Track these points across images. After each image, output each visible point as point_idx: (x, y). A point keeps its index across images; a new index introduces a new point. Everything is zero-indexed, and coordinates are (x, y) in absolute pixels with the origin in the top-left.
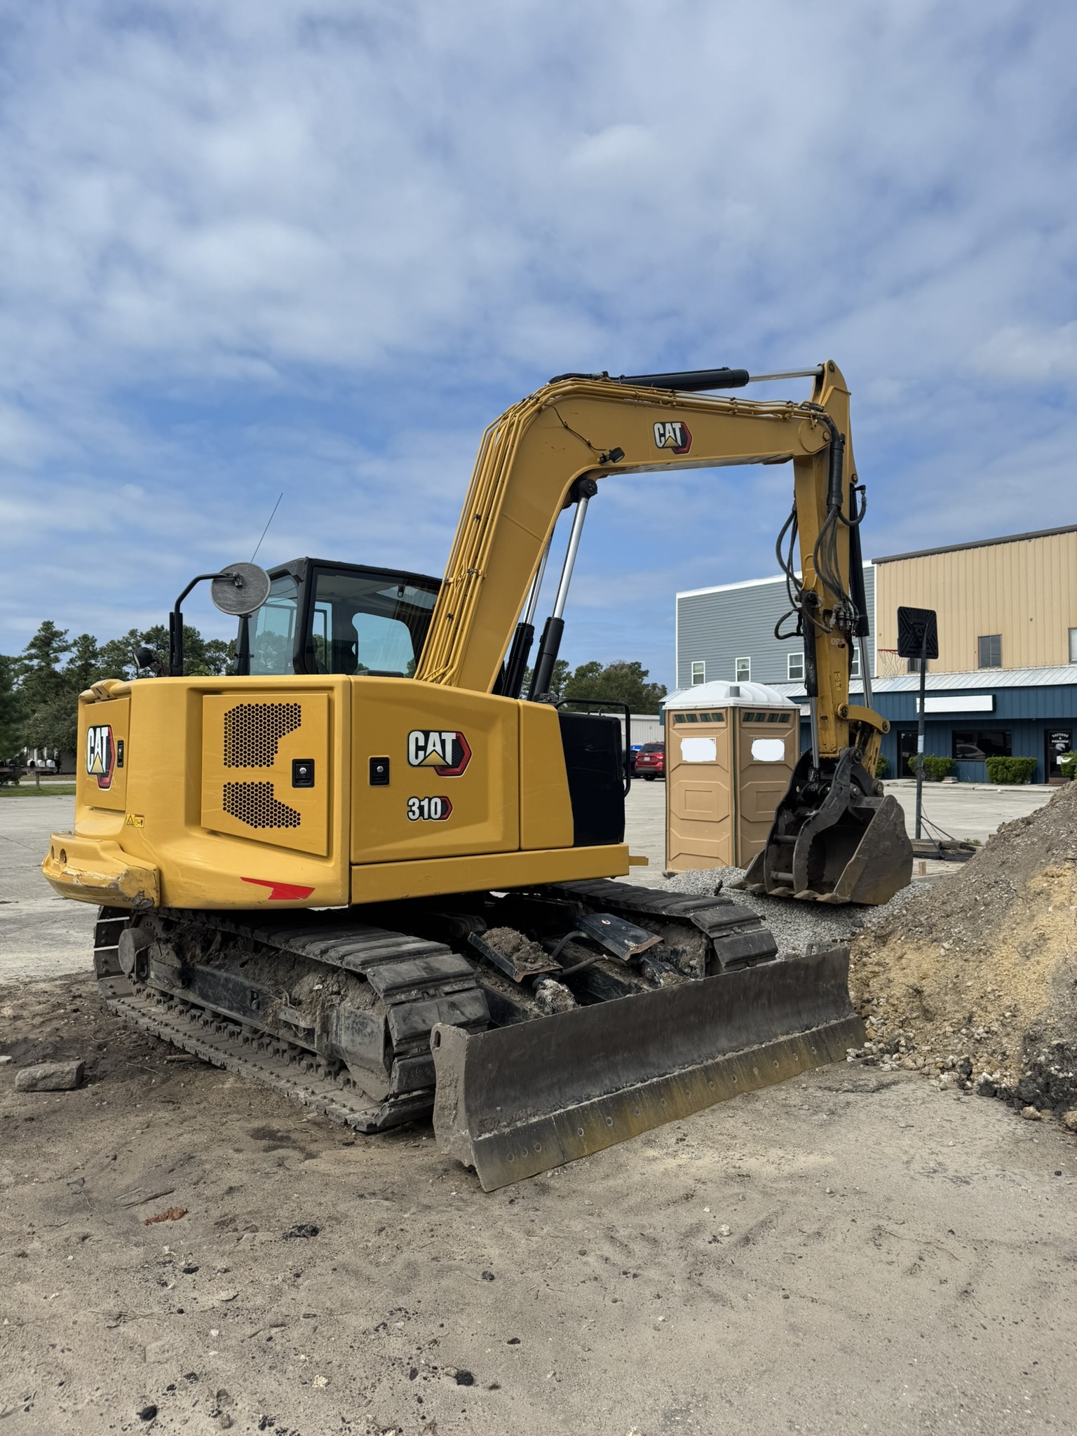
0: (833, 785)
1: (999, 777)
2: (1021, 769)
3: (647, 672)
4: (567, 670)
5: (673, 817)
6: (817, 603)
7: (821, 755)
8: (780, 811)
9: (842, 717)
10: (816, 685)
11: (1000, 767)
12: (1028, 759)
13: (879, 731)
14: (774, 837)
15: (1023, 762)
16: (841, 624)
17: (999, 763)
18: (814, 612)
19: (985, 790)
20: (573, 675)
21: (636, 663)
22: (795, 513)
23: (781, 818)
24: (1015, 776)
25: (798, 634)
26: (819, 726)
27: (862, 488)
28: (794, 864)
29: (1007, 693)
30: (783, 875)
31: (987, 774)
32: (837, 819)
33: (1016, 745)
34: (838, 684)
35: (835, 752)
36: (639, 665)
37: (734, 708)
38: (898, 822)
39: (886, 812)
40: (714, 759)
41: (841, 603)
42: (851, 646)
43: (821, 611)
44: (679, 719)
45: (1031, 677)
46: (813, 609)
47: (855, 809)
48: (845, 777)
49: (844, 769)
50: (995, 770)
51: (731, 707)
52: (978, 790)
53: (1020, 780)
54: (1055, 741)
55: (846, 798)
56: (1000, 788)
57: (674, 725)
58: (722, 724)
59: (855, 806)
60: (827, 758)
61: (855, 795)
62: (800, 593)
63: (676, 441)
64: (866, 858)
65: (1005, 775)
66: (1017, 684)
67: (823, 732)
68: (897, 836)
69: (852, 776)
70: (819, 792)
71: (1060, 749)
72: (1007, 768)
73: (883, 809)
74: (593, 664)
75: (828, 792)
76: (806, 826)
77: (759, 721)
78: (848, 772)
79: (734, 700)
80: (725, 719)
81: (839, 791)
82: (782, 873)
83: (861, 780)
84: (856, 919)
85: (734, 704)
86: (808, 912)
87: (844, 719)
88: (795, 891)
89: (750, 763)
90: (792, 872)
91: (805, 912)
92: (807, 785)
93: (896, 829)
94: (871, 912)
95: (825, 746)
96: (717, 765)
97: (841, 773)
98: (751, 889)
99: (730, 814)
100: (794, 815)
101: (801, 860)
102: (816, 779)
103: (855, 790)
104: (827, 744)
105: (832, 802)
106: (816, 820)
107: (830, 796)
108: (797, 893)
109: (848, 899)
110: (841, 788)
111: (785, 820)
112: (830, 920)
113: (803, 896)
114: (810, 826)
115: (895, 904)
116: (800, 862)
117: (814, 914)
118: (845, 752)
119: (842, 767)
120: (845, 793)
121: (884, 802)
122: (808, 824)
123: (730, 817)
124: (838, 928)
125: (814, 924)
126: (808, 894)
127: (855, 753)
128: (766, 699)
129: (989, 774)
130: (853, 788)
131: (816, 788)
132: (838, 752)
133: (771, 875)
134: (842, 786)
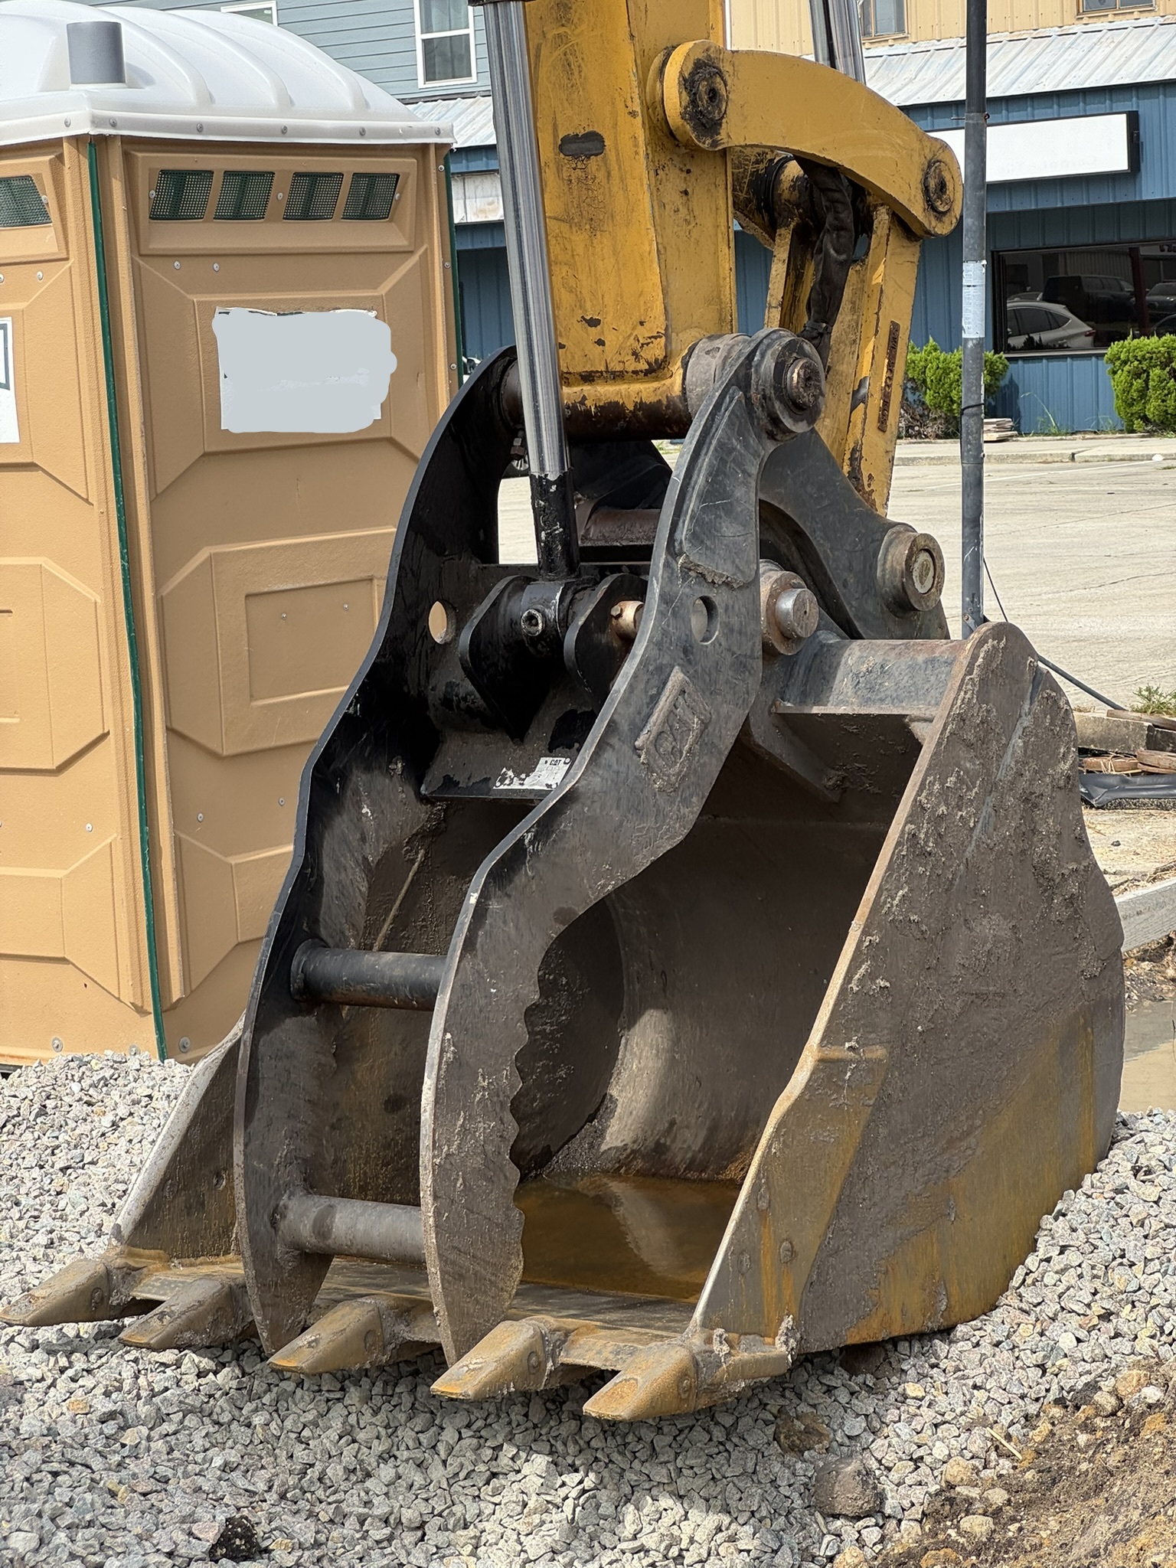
0: (655, 588)
1: (1153, 409)
7: (571, 391)
9: (690, 138)
11: (1156, 372)
14: (299, 961)
17: (1150, 358)
19: (1111, 460)
23: (341, 825)
26: (552, 207)
28: (426, 1156)
30: (362, 1221)
31: (1112, 406)
32: (692, 811)
35: (656, 370)
38: (1043, 787)
47: (798, 727)
48: (729, 529)
49: (717, 475)
50: (1138, 383)
55: (741, 665)
56: (1159, 449)
58: (39, 240)
59: (788, 706)
60: (612, 411)
61: (787, 637)
64: (879, 1052)
67: (579, 239)
69: (770, 515)
70: (570, 638)
73: (962, 719)
75: (628, 640)
76: (501, 876)
77: (237, 216)
78: (739, 493)
79: (94, 102)
80: (53, 211)
81: (697, 621)
82: (357, 1206)
83: (817, 540)
84: (832, 1458)
85: (96, 121)
86: (531, 1434)
87: (706, 144)
88: (439, 1330)
89: (205, 455)
90: (417, 1203)
91: (510, 1439)
92: (493, 595)
93: (1034, 831)
94: (913, 1389)
95: (594, 333)
96: (31, 466)
97: (703, 497)
98: (163, 1314)
99: (110, 726)
100: (423, 799)
101: (470, 1118)
102: (545, 549)
103: (787, 604)
104: (608, 320)
105: (654, 700)
106: (565, 824)
107: (644, 663)
108: (459, 1357)
109: (779, 1340)
110: (706, 601)
111: (363, 839)
112: (672, 1481)
113: (497, 1382)
114: (527, 870)
115: (1051, 1308)
116: (465, 1131)
117: (572, 1449)
118: (715, 361)
119: (705, 461)
120: (729, 629)
121: (970, 672)
122: (517, 855)
123: (110, 744)
124: (720, 1537)
125: (574, 1528)
126: (530, 1352)
127: (781, 368)
128: (272, 99)
129: (1117, 403)
130: (774, 596)
131: (552, 613)
132: (676, 368)
133: (283, 1226)
134: (712, 595)
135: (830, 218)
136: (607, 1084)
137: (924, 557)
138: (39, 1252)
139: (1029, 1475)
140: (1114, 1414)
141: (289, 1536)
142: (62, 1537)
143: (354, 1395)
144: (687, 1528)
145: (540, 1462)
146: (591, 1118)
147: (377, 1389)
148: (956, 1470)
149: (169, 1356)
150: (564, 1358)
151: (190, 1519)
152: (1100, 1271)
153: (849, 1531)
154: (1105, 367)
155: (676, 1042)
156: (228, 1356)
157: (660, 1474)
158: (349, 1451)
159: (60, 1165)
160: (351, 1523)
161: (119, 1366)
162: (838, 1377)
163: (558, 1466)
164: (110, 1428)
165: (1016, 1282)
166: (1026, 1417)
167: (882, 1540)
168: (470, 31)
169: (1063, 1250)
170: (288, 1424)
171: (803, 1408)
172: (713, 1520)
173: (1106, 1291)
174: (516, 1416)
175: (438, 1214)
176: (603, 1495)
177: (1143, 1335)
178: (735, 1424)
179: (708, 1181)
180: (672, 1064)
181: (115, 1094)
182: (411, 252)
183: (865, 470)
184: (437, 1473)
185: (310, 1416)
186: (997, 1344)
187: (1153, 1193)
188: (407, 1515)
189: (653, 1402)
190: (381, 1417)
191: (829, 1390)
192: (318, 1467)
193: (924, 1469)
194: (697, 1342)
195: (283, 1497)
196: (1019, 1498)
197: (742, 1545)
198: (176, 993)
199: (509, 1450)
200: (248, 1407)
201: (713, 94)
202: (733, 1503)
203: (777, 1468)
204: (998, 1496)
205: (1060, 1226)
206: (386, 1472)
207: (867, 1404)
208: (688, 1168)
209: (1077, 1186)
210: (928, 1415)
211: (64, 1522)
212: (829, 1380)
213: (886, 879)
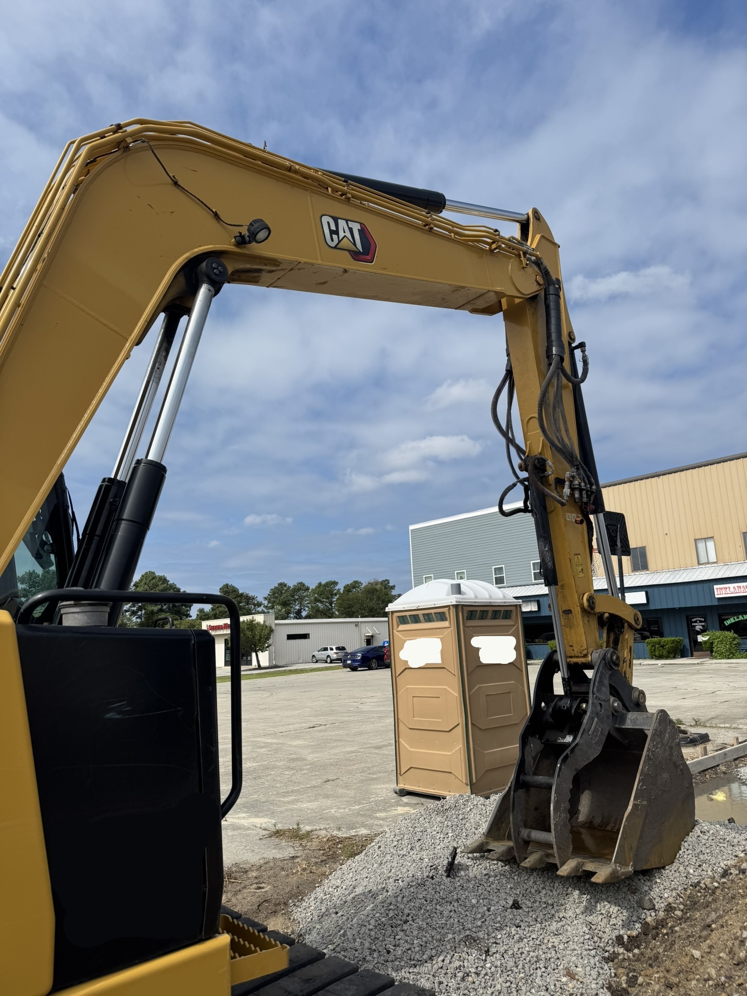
0: (590, 701)
1: (657, 653)
2: (673, 647)
3: (394, 586)
4: (337, 588)
5: (401, 725)
6: (545, 470)
7: (568, 660)
8: (524, 740)
9: (589, 610)
10: (554, 571)
11: (657, 646)
12: (677, 639)
13: (631, 626)
14: (521, 777)
15: (673, 641)
16: (577, 495)
17: (655, 643)
18: (544, 479)
19: (649, 665)
20: (342, 591)
21: (386, 580)
22: (509, 373)
23: (527, 748)
24: (669, 653)
25: (525, 510)
26: (563, 624)
27: (582, 345)
28: (552, 822)
29: (656, 589)
30: (537, 835)
31: (648, 652)
32: (600, 748)
33: (666, 629)
34: (580, 569)
35: (585, 656)
36: (388, 581)
37: (456, 606)
38: (673, 745)
39: (658, 734)
40: (440, 662)
41: (574, 470)
42: (589, 524)
43: (552, 479)
44: (403, 620)
45: (672, 577)
46: (542, 478)
47: (620, 731)
48: (604, 689)
49: (600, 678)
50: (653, 648)
51: (453, 605)
52: (644, 665)
53: (672, 655)
54: (695, 624)
55: (608, 717)
56: (660, 662)
57: (398, 627)
58: (446, 624)
59: (617, 726)
60: (576, 664)
61: (616, 711)
62: (524, 461)
63: (355, 244)
64: (645, 803)
65: (661, 652)
66: (662, 582)
67: (568, 630)
68: (674, 763)
69: (611, 686)
70: (573, 711)
71: (699, 630)
72: (662, 646)
73: (656, 730)
74: (356, 582)
75: (585, 712)
76: (564, 760)
77: (482, 619)
78: (605, 682)
79: (456, 598)
80: (448, 618)
81: (599, 708)
82: (536, 832)
83: (620, 691)
84: (642, 896)
85: (457, 602)
86: (574, 886)
87: (592, 612)
88: (557, 861)
89: (478, 666)
90: (550, 831)
91: (570, 886)
92: (555, 701)
93: (672, 754)
94: (658, 881)
95: (572, 648)
96: (444, 668)
97: (598, 683)
98: (496, 853)
99: (460, 722)
100: (542, 743)
101: (560, 813)
102: (565, 692)
103: (616, 704)
104: (575, 646)
105: (592, 724)
106: (576, 750)
107: (589, 717)
108: (561, 867)
109: (630, 867)
110: (600, 704)
111: (531, 751)
112: (607, 898)
113: (570, 873)
114: (569, 760)
115: (687, 863)
116: (560, 816)
117: (584, 889)
118: (597, 655)
119: (598, 675)
120: (605, 710)
121: (656, 720)
122: (567, 757)
123: (460, 726)
124: (619, 912)
125: (586, 908)
126: (577, 867)
127: (612, 656)
128: (488, 596)
129: (649, 652)
130: (613, 703)
131: (568, 705)
132: (589, 655)
133: (520, 835)
134: (601, 702)
135: (616, 625)
136: (578, 806)
137: (641, 695)
138: (465, 837)
139: (688, 902)
140: (705, 889)
141: (526, 905)
142: (481, 901)
143: (535, 874)
144: (611, 910)
145: (577, 892)
146: (575, 814)
147: (540, 873)
148: (671, 900)
149: (495, 862)
150: (583, 868)
151: (506, 899)
152: (697, 855)
153: (648, 913)
154: (645, 644)
155: (593, 798)
156: (507, 863)
157: (604, 897)
158: (535, 886)
159: (461, 818)
160: (538, 903)
161: (486, 863)
162: (641, 877)
163: (582, 893)
164: (487, 877)
165: (677, 857)
166: (684, 889)
167: (656, 915)
168: (504, 575)
169: (687, 850)
170: (522, 879)
171: (634, 884)
172: (617, 908)
173: (699, 860)
174: (571, 881)
175: (555, 834)
176: (592, 901)
177: (709, 870)
178: (619, 886)
179: (603, 830)
180: (592, 803)
181: (470, 803)
182: (515, 626)
183: (627, 676)
184: (555, 893)
185: (526, 878)
186: (675, 871)
187: (707, 837)
188: (550, 902)
189: (606, 879)
190: (541, 879)
191: (639, 880)
192: (529, 889)
193: (663, 899)
194: (614, 866)
195: (523, 896)
196: (687, 907)
197: (624, 914)
198: (474, 781)
199: (570, 889)
200: (513, 875)
201: (593, 602)
202: (621, 905)
203: (630, 897)
204: (682, 907)
205: (686, 844)
206: (544, 892)
207: (648, 884)
208: (598, 826)
209: (688, 835)
210: (662, 887)
211: (482, 897)
212: (639, 877)
213: (643, 764)
